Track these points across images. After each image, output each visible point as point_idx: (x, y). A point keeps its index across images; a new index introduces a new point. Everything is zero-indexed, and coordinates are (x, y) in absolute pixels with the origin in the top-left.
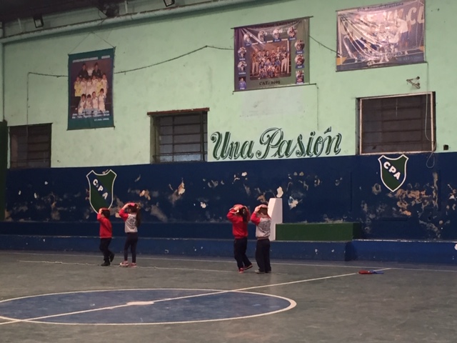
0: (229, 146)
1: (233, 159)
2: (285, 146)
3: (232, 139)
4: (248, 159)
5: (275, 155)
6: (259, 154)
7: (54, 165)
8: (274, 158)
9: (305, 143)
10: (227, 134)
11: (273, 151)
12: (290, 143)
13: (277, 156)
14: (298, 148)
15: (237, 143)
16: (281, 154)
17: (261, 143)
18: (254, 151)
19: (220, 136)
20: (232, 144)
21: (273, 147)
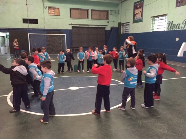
0: (173, 25)
1: (173, 30)
3: (174, 23)
4: (178, 29)
6: (182, 28)
17: (183, 24)
18: (180, 27)
19: (170, 22)
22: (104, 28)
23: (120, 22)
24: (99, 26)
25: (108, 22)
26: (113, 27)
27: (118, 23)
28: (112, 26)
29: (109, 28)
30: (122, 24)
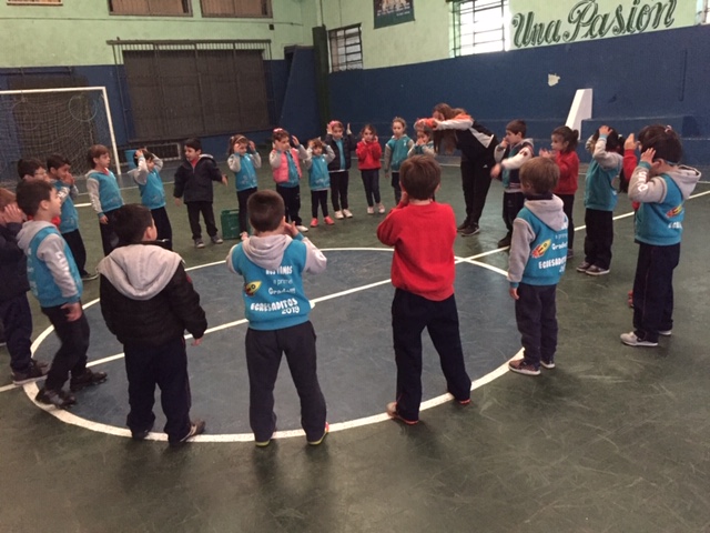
0: (532, 29)
1: (536, 45)
2: (600, 22)
3: (536, 21)
4: (553, 43)
5: (586, 35)
6: (567, 36)
8: (584, 39)
9: (626, 15)
10: (531, 14)
11: (584, 30)
12: (605, 17)
13: (589, 36)
14: (616, 24)
15: (541, 25)
16: (594, 33)
17: (570, 21)
18: (561, 32)
19: (522, 17)
20: (535, 27)
21: (584, 25)
22: (260, 52)
23: (320, 25)
24: (238, 46)
25: (272, 27)
26: (294, 47)
27: (314, 29)
28: (290, 43)
29: (277, 54)
30: (330, 31)
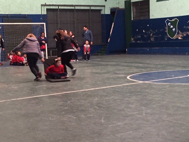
7: (151, 17)
22: (100, 10)
24: (92, 8)
